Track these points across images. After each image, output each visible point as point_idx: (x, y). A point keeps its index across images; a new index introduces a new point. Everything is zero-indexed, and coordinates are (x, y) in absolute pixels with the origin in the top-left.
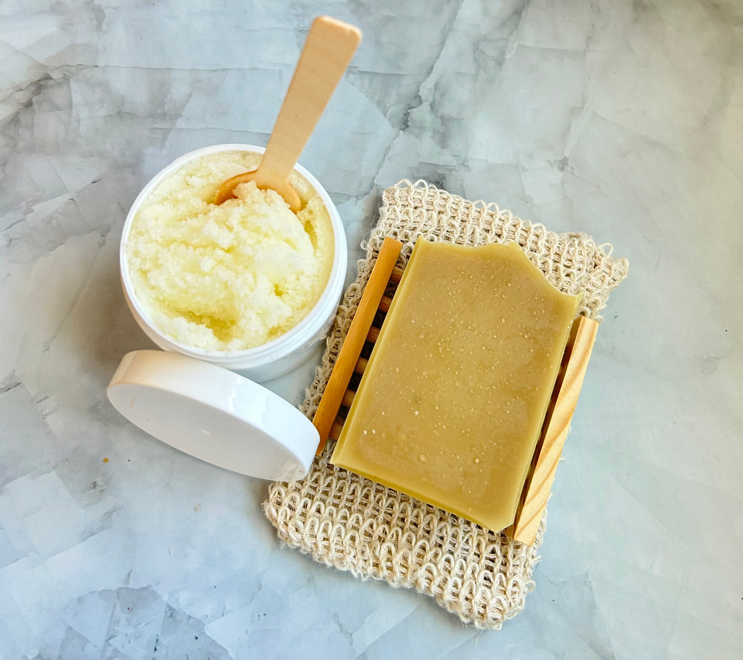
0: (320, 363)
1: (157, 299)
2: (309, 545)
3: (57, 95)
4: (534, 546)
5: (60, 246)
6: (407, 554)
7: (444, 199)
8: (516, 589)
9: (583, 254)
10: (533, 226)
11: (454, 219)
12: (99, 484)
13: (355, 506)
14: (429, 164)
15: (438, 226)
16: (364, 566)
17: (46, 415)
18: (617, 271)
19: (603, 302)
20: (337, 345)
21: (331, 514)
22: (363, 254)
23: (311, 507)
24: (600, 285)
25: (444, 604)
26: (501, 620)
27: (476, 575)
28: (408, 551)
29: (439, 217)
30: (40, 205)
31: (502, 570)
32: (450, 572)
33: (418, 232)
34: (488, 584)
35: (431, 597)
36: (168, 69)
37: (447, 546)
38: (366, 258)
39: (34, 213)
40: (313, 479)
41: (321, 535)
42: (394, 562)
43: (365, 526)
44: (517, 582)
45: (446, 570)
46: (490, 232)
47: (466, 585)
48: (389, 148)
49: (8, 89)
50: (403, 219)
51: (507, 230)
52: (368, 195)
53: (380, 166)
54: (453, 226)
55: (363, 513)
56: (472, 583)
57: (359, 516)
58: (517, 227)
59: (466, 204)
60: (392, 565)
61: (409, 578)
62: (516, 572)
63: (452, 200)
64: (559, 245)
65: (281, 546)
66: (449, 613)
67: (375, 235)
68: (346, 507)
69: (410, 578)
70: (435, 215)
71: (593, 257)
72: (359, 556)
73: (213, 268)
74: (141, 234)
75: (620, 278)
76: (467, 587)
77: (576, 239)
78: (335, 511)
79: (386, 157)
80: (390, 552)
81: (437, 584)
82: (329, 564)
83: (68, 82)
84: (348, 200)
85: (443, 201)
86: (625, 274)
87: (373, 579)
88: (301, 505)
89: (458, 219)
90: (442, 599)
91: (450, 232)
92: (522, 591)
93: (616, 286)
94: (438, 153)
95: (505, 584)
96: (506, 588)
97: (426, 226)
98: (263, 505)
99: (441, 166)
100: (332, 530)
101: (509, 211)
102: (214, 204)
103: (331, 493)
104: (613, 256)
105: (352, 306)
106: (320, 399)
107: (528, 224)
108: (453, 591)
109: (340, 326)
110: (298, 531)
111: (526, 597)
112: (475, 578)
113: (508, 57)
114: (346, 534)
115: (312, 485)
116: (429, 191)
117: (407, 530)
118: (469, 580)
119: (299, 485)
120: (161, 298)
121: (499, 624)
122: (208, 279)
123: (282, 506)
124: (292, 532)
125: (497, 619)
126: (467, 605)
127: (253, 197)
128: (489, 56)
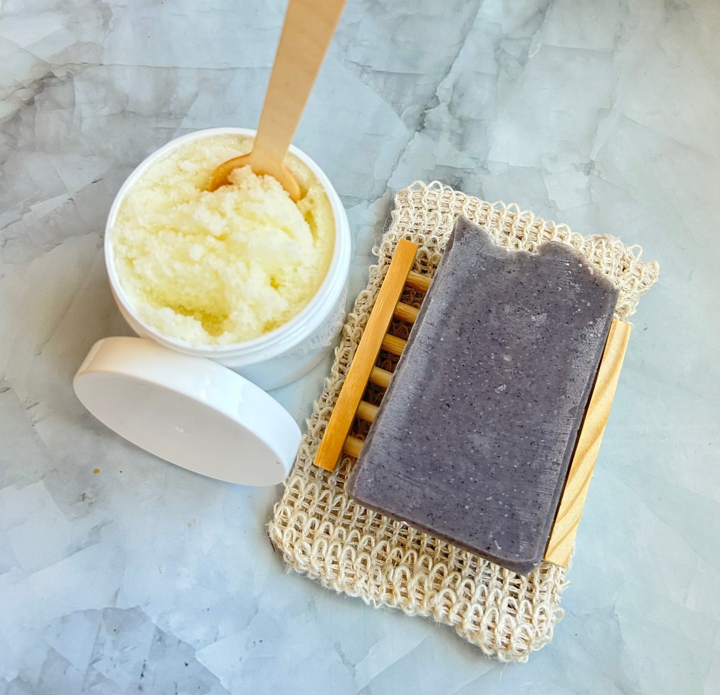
0: (329, 374)
1: (144, 290)
2: (317, 568)
3: (60, 93)
6: (423, 579)
7: (461, 201)
8: (543, 617)
9: (611, 256)
10: (557, 227)
12: (89, 496)
13: (367, 527)
14: (446, 166)
16: (377, 592)
17: (35, 422)
18: (647, 274)
19: (632, 308)
20: (347, 355)
21: (340, 536)
22: (375, 260)
23: (318, 528)
24: (629, 289)
25: (464, 634)
26: (527, 651)
27: (499, 602)
28: (423, 575)
30: (38, 205)
31: (527, 596)
32: (470, 599)
33: (433, 236)
34: (512, 612)
35: (449, 627)
36: (175, 68)
37: (467, 571)
38: (378, 264)
39: (32, 212)
40: (321, 498)
41: (329, 558)
42: (409, 587)
43: (377, 549)
44: (544, 610)
45: (465, 597)
46: (510, 234)
47: (488, 612)
48: (404, 150)
49: (9, 87)
50: (416, 222)
51: (529, 232)
52: (379, 199)
53: (393, 169)
55: (376, 535)
56: (495, 611)
57: (371, 538)
58: (539, 228)
59: (484, 206)
60: (407, 591)
61: (425, 605)
62: (542, 598)
63: (469, 202)
64: (585, 247)
65: (288, 570)
66: (470, 644)
67: (387, 239)
68: (357, 528)
69: (427, 605)
70: (451, 218)
71: (621, 260)
72: (371, 580)
73: (204, 256)
74: (128, 219)
75: (650, 282)
76: (489, 615)
77: (603, 240)
78: (345, 533)
79: (400, 158)
80: (404, 577)
81: (456, 612)
82: (339, 590)
83: (72, 81)
84: (359, 203)
85: (460, 203)
86: (656, 277)
87: (386, 607)
88: (308, 525)
89: (476, 221)
90: (462, 628)
92: (550, 619)
93: (646, 291)
94: (456, 155)
95: (531, 612)
96: (532, 616)
97: (442, 229)
98: (268, 526)
99: (459, 168)
100: (342, 552)
101: (531, 212)
102: (208, 190)
103: (341, 513)
104: (642, 258)
105: (363, 314)
106: (330, 413)
107: (552, 225)
108: (474, 619)
109: (350, 335)
110: (305, 554)
111: (554, 626)
112: (497, 606)
113: (530, 56)
114: (357, 557)
115: (320, 504)
116: (444, 193)
117: (423, 553)
118: (491, 608)
119: (306, 505)
120: (148, 289)
121: (525, 656)
122: (197, 268)
123: (287, 527)
124: (298, 554)
125: (523, 650)
126: (489, 635)
127: (248, 183)
128: (511, 56)
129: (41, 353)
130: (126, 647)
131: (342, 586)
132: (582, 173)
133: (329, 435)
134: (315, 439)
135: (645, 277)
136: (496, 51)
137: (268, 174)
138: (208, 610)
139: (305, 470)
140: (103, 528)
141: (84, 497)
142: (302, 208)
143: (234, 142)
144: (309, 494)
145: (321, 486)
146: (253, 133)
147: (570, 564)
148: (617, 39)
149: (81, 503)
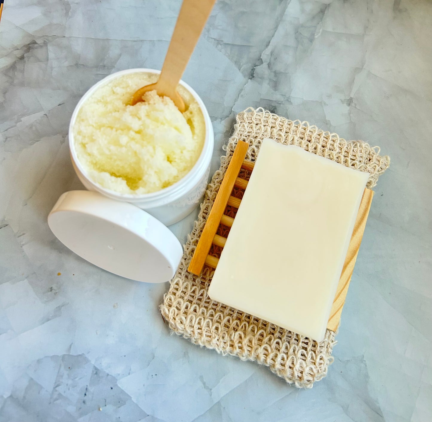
0: (197, 218)
1: (92, 163)
2: (189, 332)
3: (39, 53)
4: (333, 334)
5: (37, 143)
6: (252, 339)
7: (275, 119)
8: (322, 361)
9: (362, 152)
10: (331, 135)
11: (281, 131)
12: (54, 289)
14: (266, 99)
15: (271, 135)
16: (224, 346)
17: (23, 245)
18: (383, 163)
19: (374, 182)
20: (207, 208)
21: (203, 313)
22: (224, 153)
23: (190, 308)
24: (373, 171)
25: (275, 371)
26: (313, 381)
27: (296, 352)
28: (252, 336)
29: (272, 130)
30: (26, 118)
31: (313, 349)
32: (279, 350)
33: (258, 139)
34: (304, 358)
35: (266, 367)
36: (108, 40)
37: (277, 334)
38: (226, 155)
39: (22, 122)
40: (192, 291)
41: (196, 326)
42: (243, 343)
43: (224, 321)
44: (322, 357)
45: (276, 350)
46: (304, 139)
47: (290, 358)
48: (242, 90)
49: (10, 49)
50: (249, 131)
51: (315, 138)
52: (227, 118)
53: (236, 100)
54: (280, 135)
55: (224, 313)
56: (294, 357)
57: (221, 314)
58: (321, 135)
59: (288, 122)
60: (242, 345)
61: (253, 354)
62: (321, 351)
63: (280, 120)
64: (347, 147)
65: (171, 333)
66: (278, 377)
67: (231, 141)
68: (213, 308)
69: (254, 354)
70: (269, 129)
71: (368, 155)
72: (221, 339)
73: (128, 142)
74: (83, 120)
75: (385, 168)
76: (290, 360)
77: (358, 143)
78: (206, 311)
79: (239, 95)
80: (241, 337)
81: (271, 358)
82: (202, 345)
83: (47, 46)
84: (215, 120)
85: (274, 120)
86: (388, 165)
87: (230, 355)
88: (184, 306)
89: (284, 131)
90: (274, 367)
91: (278, 139)
92: (326, 363)
93: (383, 172)
94: (272, 93)
95: (315, 358)
96: (315, 361)
97: (264, 135)
98: (160, 307)
99: (274, 101)
100: (204, 323)
101: (316, 126)
102: (130, 105)
103: (203, 300)
104: (380, 154)
105: (217, 184)
106: (197, 241)
107: (328, 134)
108: (281, 362)
109: (209, 196)
110: (182, 324)
111: (328, 367)
112: (295, 355)
113: (316, 37)
114: (213, 326)
115: (191, 294)
116: (265, 115)
117: (251, 324)
118: (291, 355)
119: (183, 294)
120: (95, 162)
121: (311, 384)
122: (124, 150)
123: (171, 308)
124: (178, 324)
125: (310, 380)
126: (290, 372)
127: (154, 100)
128: (304, 36)
129: (26, 204)
130: (76, 378)
131: (204, 343)
132: (345, 104)
133: (196, 255)
134: (189, 256)
135: (382, 165)
136: (296, 33)
137: (166, 96)
138: (125, 356)
139: (182, 274)
140: (63, 308)
141: (51, 289)
142: (186, 116)
143: (145, 77)
144: (185, 288)
145: (192, 284)
146: (159, 72)
147: (338, 331)
148: (366, 28)
149: (50, 293)
